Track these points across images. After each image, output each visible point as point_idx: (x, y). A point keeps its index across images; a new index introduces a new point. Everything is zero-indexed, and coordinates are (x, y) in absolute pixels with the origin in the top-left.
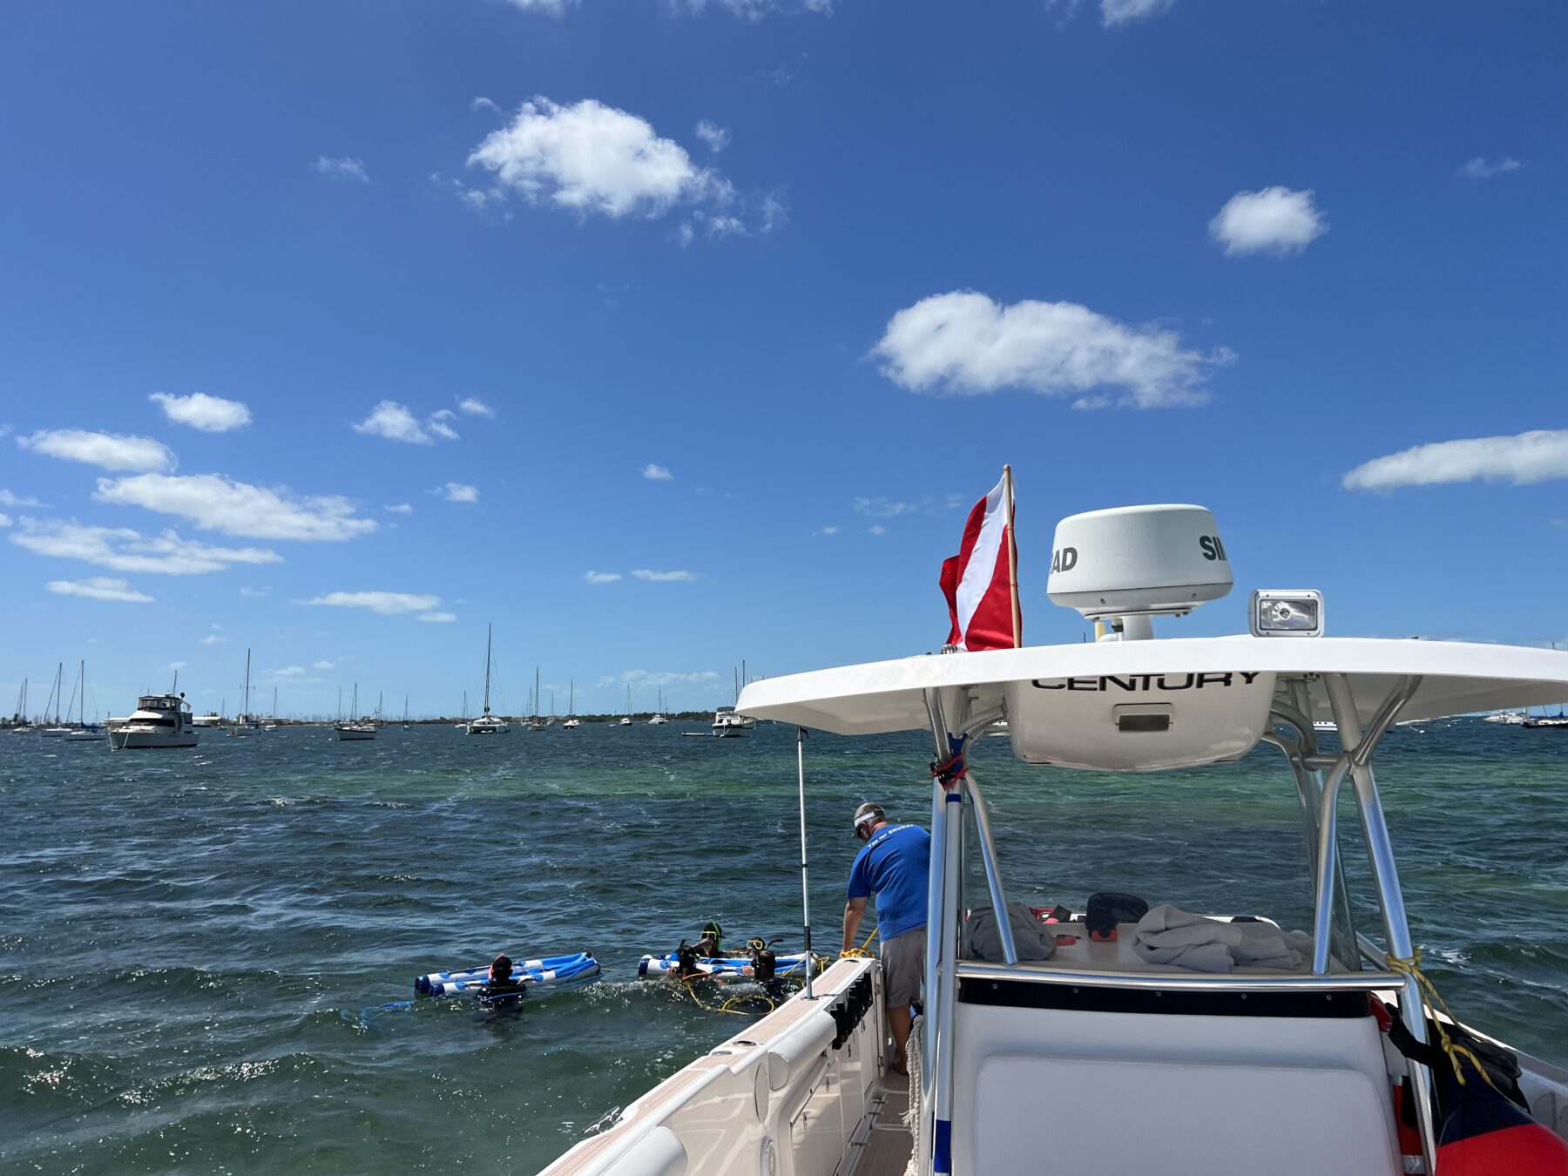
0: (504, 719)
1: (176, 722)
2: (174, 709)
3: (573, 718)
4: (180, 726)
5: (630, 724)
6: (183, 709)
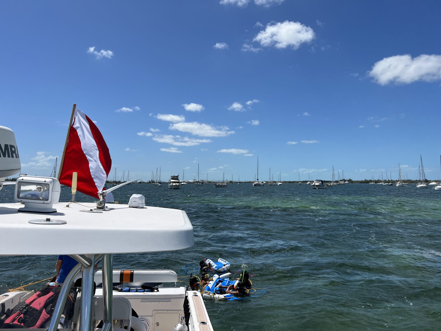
0: (262, 182)
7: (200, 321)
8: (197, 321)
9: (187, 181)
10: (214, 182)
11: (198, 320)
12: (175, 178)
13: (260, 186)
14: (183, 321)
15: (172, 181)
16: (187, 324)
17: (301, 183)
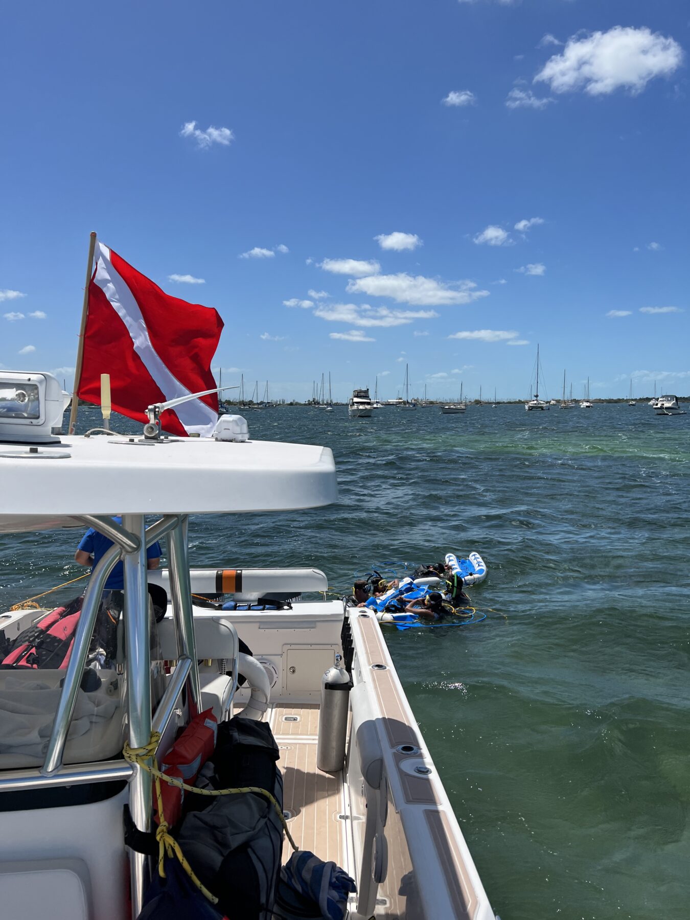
0: (546, 402)
7: (373, 663)
8: (367, 664)
9: (385, 400)
10: (440, 402)
11: (369, 661)
12: (362, 394)
13: (542, 409)
14: (340, 663)
15: (356, 400)
16: (349, 669)
17: (634, 402)
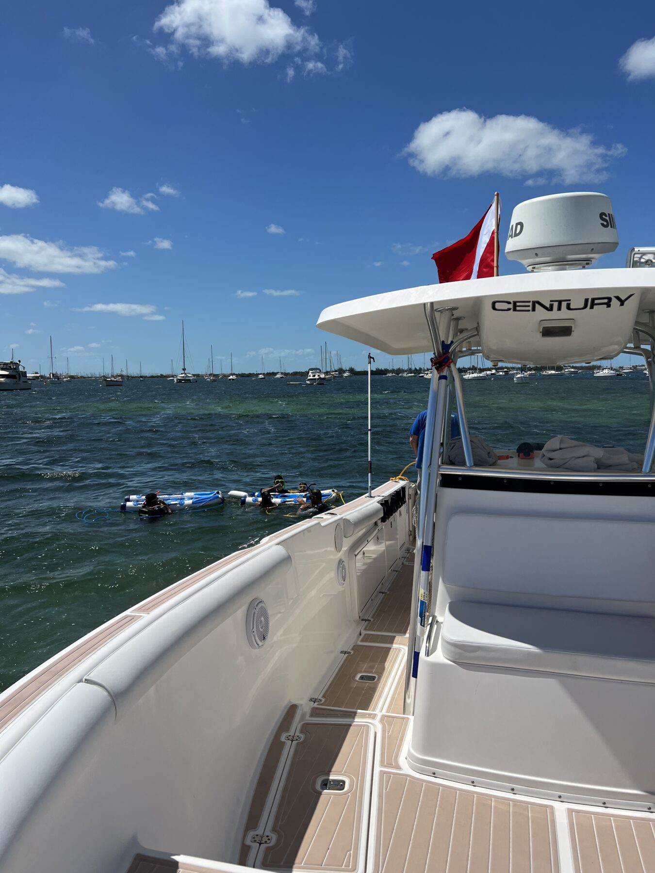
0: (194, 375)
1: (17, 376)
2: (16, 369)
3: (232, 375)
4: (20, 378)
5: (264, 378)
6: (21, 369)
13: (190, 382)
